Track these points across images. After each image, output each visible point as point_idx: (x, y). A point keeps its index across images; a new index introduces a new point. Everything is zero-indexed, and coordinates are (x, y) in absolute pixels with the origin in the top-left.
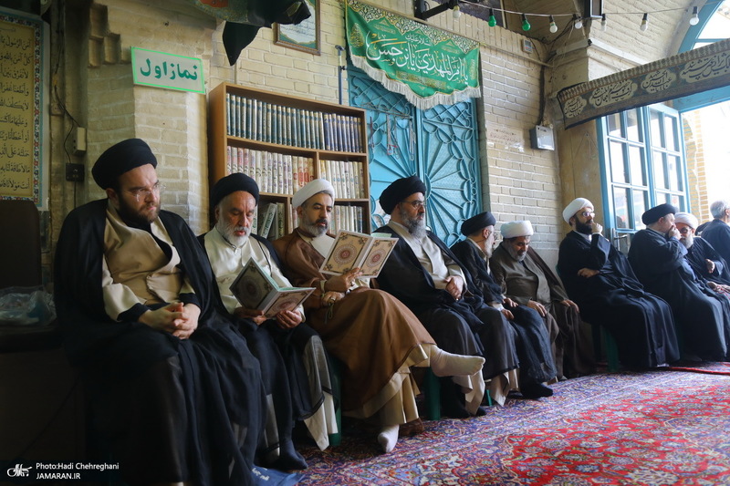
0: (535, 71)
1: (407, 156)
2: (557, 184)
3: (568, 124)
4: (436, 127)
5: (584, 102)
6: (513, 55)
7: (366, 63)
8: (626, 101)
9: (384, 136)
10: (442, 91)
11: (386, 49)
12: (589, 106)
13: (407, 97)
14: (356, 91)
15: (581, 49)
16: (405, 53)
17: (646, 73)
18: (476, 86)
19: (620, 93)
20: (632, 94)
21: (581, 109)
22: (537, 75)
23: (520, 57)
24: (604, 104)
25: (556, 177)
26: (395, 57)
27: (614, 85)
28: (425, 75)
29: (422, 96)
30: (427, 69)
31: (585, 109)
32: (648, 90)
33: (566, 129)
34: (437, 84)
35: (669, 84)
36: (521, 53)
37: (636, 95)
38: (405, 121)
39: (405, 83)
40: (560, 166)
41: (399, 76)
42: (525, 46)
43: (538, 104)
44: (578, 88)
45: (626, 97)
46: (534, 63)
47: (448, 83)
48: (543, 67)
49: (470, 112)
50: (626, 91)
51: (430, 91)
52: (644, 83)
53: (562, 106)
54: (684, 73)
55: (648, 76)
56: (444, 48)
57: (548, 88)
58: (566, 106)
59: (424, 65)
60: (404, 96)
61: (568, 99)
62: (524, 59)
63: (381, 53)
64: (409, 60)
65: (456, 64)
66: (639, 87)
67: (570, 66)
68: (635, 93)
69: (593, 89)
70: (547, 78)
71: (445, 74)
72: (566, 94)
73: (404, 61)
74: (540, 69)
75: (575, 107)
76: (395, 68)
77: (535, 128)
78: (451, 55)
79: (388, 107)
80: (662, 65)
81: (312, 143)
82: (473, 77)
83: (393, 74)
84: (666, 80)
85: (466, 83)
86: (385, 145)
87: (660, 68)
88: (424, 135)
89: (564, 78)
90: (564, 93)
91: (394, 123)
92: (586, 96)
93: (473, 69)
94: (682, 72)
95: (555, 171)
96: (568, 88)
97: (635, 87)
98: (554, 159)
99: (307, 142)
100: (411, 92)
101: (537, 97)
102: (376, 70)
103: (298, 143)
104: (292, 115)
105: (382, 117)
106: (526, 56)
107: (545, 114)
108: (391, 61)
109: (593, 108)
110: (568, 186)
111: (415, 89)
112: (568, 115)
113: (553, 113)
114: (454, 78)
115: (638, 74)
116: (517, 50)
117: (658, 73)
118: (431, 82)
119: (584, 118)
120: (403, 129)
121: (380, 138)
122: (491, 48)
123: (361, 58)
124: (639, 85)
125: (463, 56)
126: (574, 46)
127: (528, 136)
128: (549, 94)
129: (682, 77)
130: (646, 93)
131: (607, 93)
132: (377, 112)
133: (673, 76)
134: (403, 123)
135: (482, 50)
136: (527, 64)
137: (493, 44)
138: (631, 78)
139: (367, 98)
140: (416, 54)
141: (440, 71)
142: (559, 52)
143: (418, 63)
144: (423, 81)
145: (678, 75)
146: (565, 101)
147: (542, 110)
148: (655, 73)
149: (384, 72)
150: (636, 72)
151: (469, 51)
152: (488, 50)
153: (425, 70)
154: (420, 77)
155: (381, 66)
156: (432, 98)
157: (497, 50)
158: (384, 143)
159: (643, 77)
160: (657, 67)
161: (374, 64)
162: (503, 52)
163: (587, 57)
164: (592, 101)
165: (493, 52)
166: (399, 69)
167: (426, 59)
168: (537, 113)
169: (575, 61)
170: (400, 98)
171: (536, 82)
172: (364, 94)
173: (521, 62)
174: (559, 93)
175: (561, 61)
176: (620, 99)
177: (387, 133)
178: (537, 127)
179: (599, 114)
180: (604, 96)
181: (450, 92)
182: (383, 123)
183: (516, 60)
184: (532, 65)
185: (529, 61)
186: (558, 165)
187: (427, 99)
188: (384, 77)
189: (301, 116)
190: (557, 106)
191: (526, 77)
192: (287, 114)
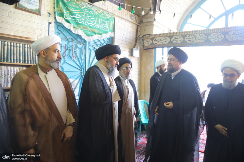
0: (135, 27)
1: (81, 60)
2: (139, 69)
3: (145, 48)
4: (95, 48)
5: (151, 41)
6: (128, 21)
7: (64, 20)
8: (165, 44)
9: (71, 52)
10: (98, 34)
11: (74, 15)
12: (152, 43)
13: (82, 36)
14: (60, 32)
15: (152, 21)
16: (83, 17)
17: (173, 36)
18: (112, 32)
19: (164, 41)
20: (168, 42)
21: (150, 44)
22: (135, 28)
23: (130, 21)
24: (158, 44)
25: (139, 66)
26: (78, 18)
27: (162, 37)
28: (91, 27)
29: (89, 36)
30: (92, 24)
31: (151, 44)
32: (174, 42)
33: (144, 50)
34: (96, 31)
35: (181, 41)
36: (130, 20)
37: (169, 43)
38: (82, 45)
39: (81, 30)
40: (141, 62)
41: (79, 27)
42: (132, 17)
43: (135, 39)
44: (149, 36)
45: (166, 43)
46: (135, 24)
47: (100, 30)
48: (138, 26)
49: (109, 42)
50: (166, 41)
51: (92, 34)
52: (172, 39)
53: (143, 41)
54: (186, 39)
55: (174, 37)
56: (100, 16)
57: (139, 34)
58: (145, 41)
59: (90, 22)
60: (81, 36)
61: (146, 39)
62: (132, 22)
63: (71, 16)
64: (84, 20)
65: (104, 23)
66: (171, 40)
67: (147, 26)
68: (169, 42)
69: (155, 37)
70: (139, 30)
71: (100, 27)
72: (145, 37)
73: (82, 20)
74: (137, 26)
75: (148, 43)
76: (77, 23)
77: (133, 48)
78: (103, 19)
79: (74, 39)
80: (179, 34)
81: (31, 61)
82: (111, 28)
83: (76, 26)
84: (180, 40)
85: (108, 31)
86: (71, 56)
87: (178, 35)
88: (89, 51)
89: (145, 30)
90: (144, 36)
91: (76, 46)
92: (152, 39)
93: (112, 25)
94: (185, 38)
95: (139, 64)
96: (146, 35)
97: (169, 40)
98: (139, 60)
99: (28, 60)
100: (84, 34)
101: (135, 36)
102: (68, 24)
103: (23, 61)
104: (20, 47)
105: (71, 43)
106: (132, 21)
107: (137, 43)
108: (76, 20)
109: (154, 44)
110: (142, 70)
111: (86, 33)
112: (145, 45)
113: (140, 43)
114: (103, 29)
115: (171, 35)
116: (129, 19)
117: (178, 36)
118: (93, 30)
119: (150, 47)
120: (80, 49)
121: (69, 53)
122: (119, 17)
123: (61, 18)
124: (171, 39)
125: (108, 19)
126: (149, 20)
127: (130, 51)
128: (139, 36)
129: (185, 40)
130: (172, 43)
131: (159, 40)
132: (69, 42)
133: (182, 39)
134: (80, 46)
135: (116, 18)
136: (132, 24)
137: (120, 16)
138: (168, 36)
139: (64, 35)
140: (88, 18)
141: (98, 25)
142: (144, 21)
143: (88, 22)
144: (90, 29)
145: (184, 39)
146: (145, 39)
147: (136, 42)
148: (177, 36)
149: (72, 25)
150: (170, 34)
151: (110, 18)
152: (118, 18)
153: (91, 25)
154: (88, 28)
155: (71, 22)
156: (93, 37)
157: (121, 18)
158: (71, 55)
159: (172, 37)
160: (177, 34)
161: (68, 21)
162: (124, 19)
163: (153, 25)
164: (154, 42)
165: (120, 19)
166: (79, 24)
167: (92, 20)
168: (134, 43)
169: (149, 25)
170: (79, 36)
171: (135, 31)
172: (63, 34)
173: (130, 23)
174: (143, 36)
175: (144, 24)
176: (163, 43)
177: (72, 50)
178: (134, 48)
179: (156, 47)
180: (158, 41)
181: (101, 34)
182: (71, 46)
183: (128, 22)
184: (134, 24)
185: (133, 23)
186: (140, 62)
187: (91, 37)
188: (72, 27)
189: (25, 47)
190: (141, 41)
191: (131, 29)
192: (17, 47)
